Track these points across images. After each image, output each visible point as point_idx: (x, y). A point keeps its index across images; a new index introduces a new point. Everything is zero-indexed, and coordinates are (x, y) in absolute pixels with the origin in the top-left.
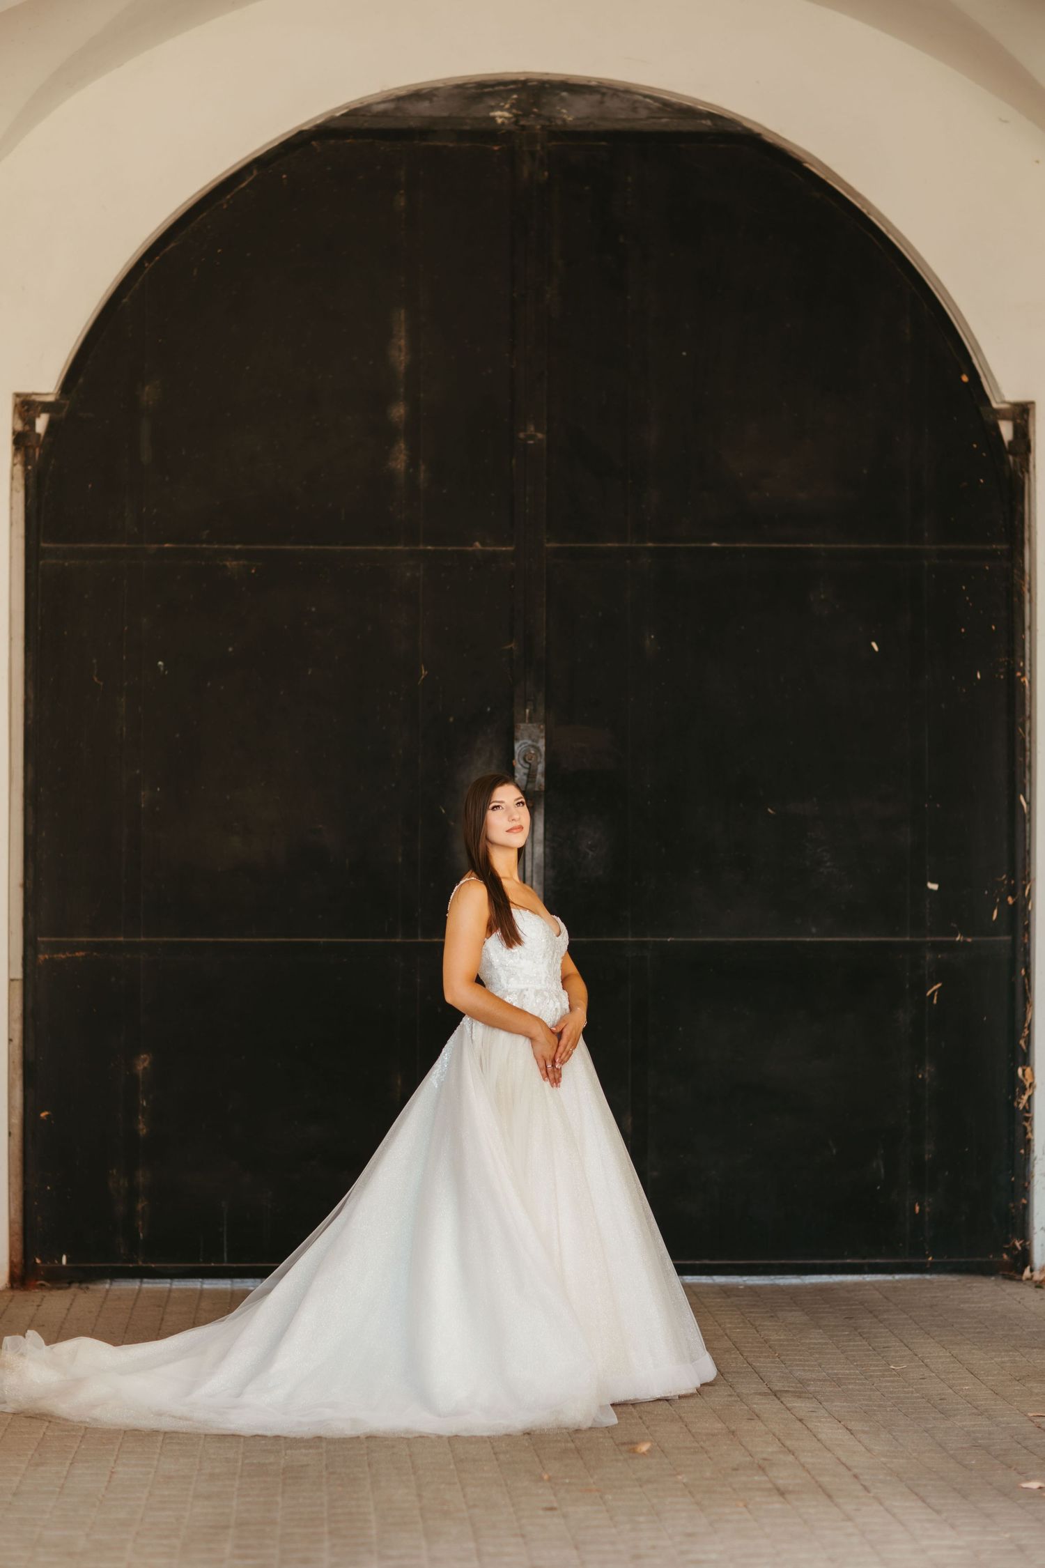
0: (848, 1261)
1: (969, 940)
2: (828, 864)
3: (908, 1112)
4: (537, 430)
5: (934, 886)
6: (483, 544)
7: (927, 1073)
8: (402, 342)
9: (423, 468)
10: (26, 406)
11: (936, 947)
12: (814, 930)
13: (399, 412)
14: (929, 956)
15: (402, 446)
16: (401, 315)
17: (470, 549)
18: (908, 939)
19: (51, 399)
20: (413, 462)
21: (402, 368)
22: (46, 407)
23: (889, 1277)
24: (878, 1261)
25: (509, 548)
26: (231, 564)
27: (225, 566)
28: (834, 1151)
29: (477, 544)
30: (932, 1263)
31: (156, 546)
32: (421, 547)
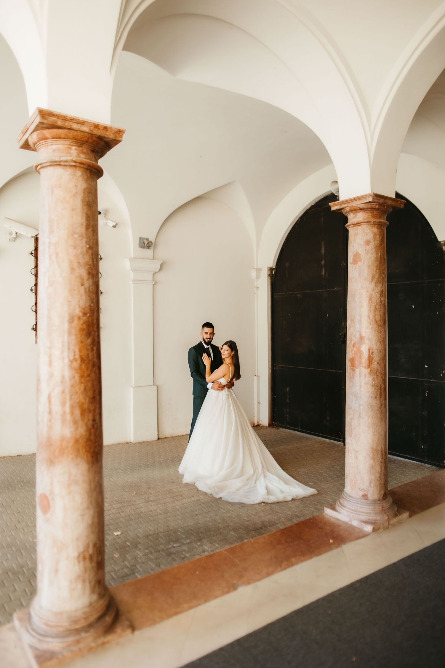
0: (407, 456)
1: (435, 381)
2: (403, 359)
3: (421, 422)
4: (344, 263)
5: (426, 366)
6: (337, 288)
7: (425, 413)
8: (323, 248)
9: (327, 273)
10: (271, 269)
11: (427, 382)
12: (400, 375)
13: (323, 262)
14: (426, 384)
15: (324, 269)
16: (323, 243)
17: (334, 289)
18: (421, 379)
19: (274, 267)
20: (325, 273)
21: (323, 254)
22: (274, 269)
23: (416, 462)
24: (414, 458)
25: (341, 289)
26: (299, 295)
27: (298, 296)
28: (404, 429)
29: (336, 288)
30: (426, 461)
31: (288, 293)
32: (327, 290)
